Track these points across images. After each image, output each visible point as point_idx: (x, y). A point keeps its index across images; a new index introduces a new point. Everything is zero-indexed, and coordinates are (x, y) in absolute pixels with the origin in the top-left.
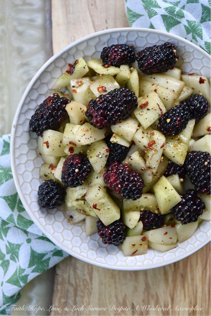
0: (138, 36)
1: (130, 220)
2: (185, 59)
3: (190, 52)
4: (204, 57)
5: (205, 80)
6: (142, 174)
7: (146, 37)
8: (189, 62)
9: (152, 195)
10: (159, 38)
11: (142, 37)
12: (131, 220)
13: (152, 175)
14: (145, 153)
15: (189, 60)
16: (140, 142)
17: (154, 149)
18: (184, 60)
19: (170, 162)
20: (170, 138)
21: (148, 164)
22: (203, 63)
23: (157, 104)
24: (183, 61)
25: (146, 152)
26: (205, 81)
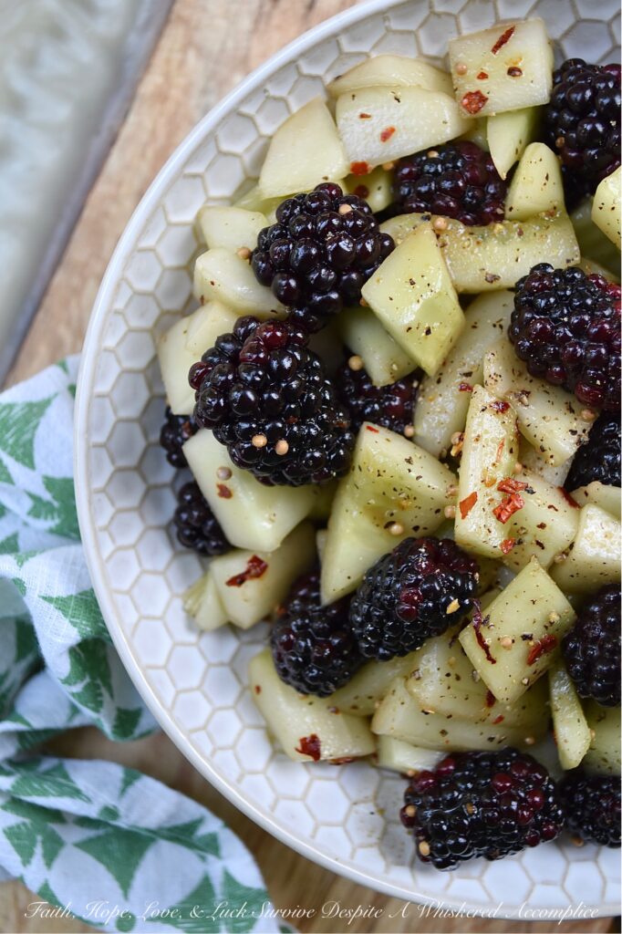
0: (562, 887)
1: (547, 178)
2: (372, 813)
3: (362, 846)
4: (313, 836)
5: (297, 750)
6: (520, 375)
7: (533, 884)
8: (355, 804)
9: (465, 290)
10: (484, 888)
11: (546, 883)
12: (545, 181)
13: (486, 378)
14: (520, 459)
15: (357, 812)
16: (550, 507)
17: (496, 486)
18: (373, 809)
19: (409, 431)
20: (425, 528)
21: (508, 418)
22: (310, 811)
23: (494, 662)
24: (377, 805)
25: (518, 466)
26: (300, 748)
